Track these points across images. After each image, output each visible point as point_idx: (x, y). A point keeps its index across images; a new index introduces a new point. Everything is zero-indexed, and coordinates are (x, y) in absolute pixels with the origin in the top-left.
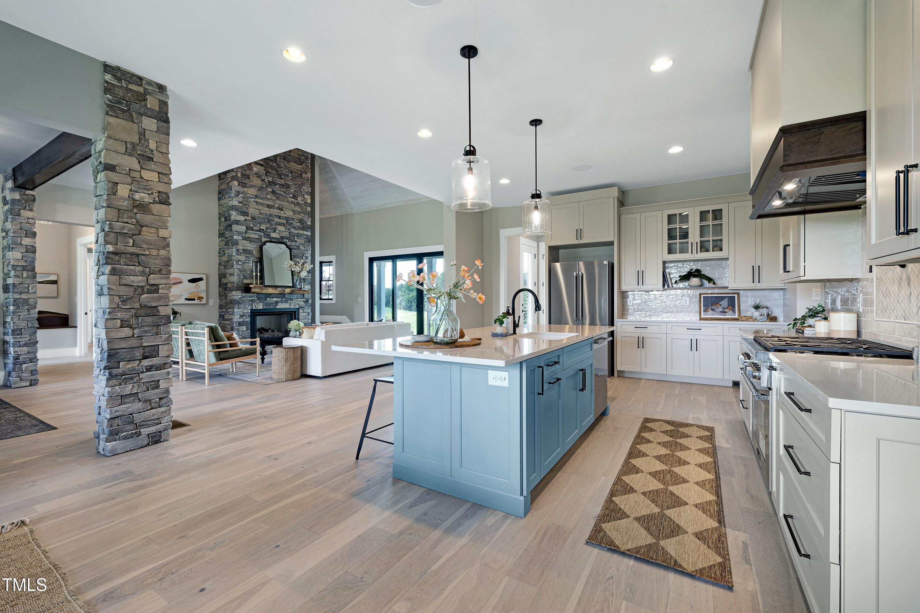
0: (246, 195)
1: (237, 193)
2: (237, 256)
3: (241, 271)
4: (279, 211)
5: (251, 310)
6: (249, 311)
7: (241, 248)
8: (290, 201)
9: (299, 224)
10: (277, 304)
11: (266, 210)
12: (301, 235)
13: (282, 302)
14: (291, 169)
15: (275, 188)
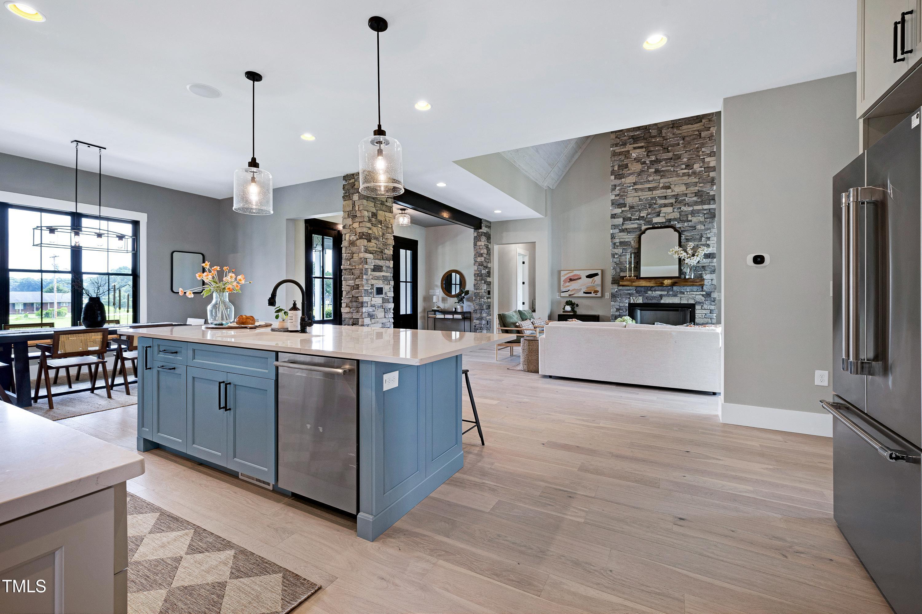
0: (623, 186)
1: (614, 187)
2: (613, 250)
3: (617, 264)
4: (664, 190)
5: (630, 304)
6: (627, 305)
7: (618, 241)
8: (681, 174)
9: (695, 199)
10: (661, 299)
11: (648, 195)
12: (698, 211)
13: (668, 295)
14: (683, 134)
15: (658, 166)
